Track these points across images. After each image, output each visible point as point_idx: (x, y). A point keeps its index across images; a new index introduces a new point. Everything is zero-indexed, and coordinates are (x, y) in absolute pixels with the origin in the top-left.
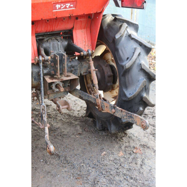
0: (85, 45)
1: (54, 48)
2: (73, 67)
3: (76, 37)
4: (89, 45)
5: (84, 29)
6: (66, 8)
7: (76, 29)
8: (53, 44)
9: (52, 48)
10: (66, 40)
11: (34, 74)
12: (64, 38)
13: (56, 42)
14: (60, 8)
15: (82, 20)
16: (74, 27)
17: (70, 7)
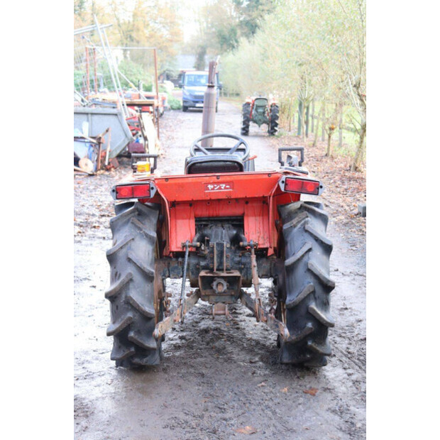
0: (259, 237)
1: (216, 235)
2: (244, 264)
3: (248, 225)
4: (266, 237)
5: (260, 216)
6: (220, 188)
7: (248, 216)
8: (216, 231)
9: (213, 236)
10: (234, 229)
11: (191, 265)
12: (233, 225)
13: (220, 230)
14: (213, 189)
15: (255, 204)
16: (246, 213)
17: (225, 188)
